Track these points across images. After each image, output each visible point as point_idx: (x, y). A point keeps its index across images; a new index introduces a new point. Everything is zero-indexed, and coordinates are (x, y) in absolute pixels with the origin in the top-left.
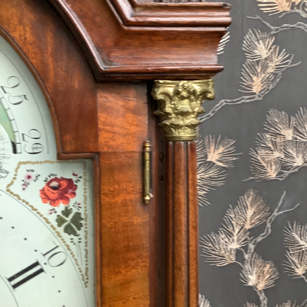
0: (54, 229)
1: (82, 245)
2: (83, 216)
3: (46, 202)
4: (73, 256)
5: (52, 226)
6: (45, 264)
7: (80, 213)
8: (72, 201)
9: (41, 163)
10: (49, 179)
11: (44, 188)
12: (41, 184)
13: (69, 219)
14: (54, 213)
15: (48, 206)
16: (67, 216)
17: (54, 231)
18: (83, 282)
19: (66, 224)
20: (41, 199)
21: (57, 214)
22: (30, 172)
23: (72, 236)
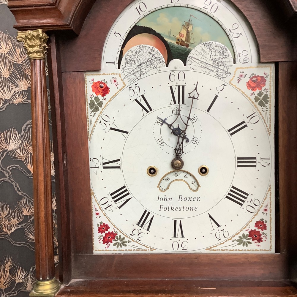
0: (253, 103)
1: (268, 112)
2: (269, 96)
3: (250, 89)
4: (263, 118)
5: (252, 102)
6: (248, 122)
7: (267, 95)
8: (263, 88)
9: (248, 68)
10: (252, 76)
11: (248, 81)
12: (247, 79)
13: (261, 98)
14: (253, 95)
15: (250, 91)
17: (253, 105)
18: (268, 133)
19: (260, 101)
20: (247, 87)
21: (255, 95)
22: (242, 73)
23: (263, 107)
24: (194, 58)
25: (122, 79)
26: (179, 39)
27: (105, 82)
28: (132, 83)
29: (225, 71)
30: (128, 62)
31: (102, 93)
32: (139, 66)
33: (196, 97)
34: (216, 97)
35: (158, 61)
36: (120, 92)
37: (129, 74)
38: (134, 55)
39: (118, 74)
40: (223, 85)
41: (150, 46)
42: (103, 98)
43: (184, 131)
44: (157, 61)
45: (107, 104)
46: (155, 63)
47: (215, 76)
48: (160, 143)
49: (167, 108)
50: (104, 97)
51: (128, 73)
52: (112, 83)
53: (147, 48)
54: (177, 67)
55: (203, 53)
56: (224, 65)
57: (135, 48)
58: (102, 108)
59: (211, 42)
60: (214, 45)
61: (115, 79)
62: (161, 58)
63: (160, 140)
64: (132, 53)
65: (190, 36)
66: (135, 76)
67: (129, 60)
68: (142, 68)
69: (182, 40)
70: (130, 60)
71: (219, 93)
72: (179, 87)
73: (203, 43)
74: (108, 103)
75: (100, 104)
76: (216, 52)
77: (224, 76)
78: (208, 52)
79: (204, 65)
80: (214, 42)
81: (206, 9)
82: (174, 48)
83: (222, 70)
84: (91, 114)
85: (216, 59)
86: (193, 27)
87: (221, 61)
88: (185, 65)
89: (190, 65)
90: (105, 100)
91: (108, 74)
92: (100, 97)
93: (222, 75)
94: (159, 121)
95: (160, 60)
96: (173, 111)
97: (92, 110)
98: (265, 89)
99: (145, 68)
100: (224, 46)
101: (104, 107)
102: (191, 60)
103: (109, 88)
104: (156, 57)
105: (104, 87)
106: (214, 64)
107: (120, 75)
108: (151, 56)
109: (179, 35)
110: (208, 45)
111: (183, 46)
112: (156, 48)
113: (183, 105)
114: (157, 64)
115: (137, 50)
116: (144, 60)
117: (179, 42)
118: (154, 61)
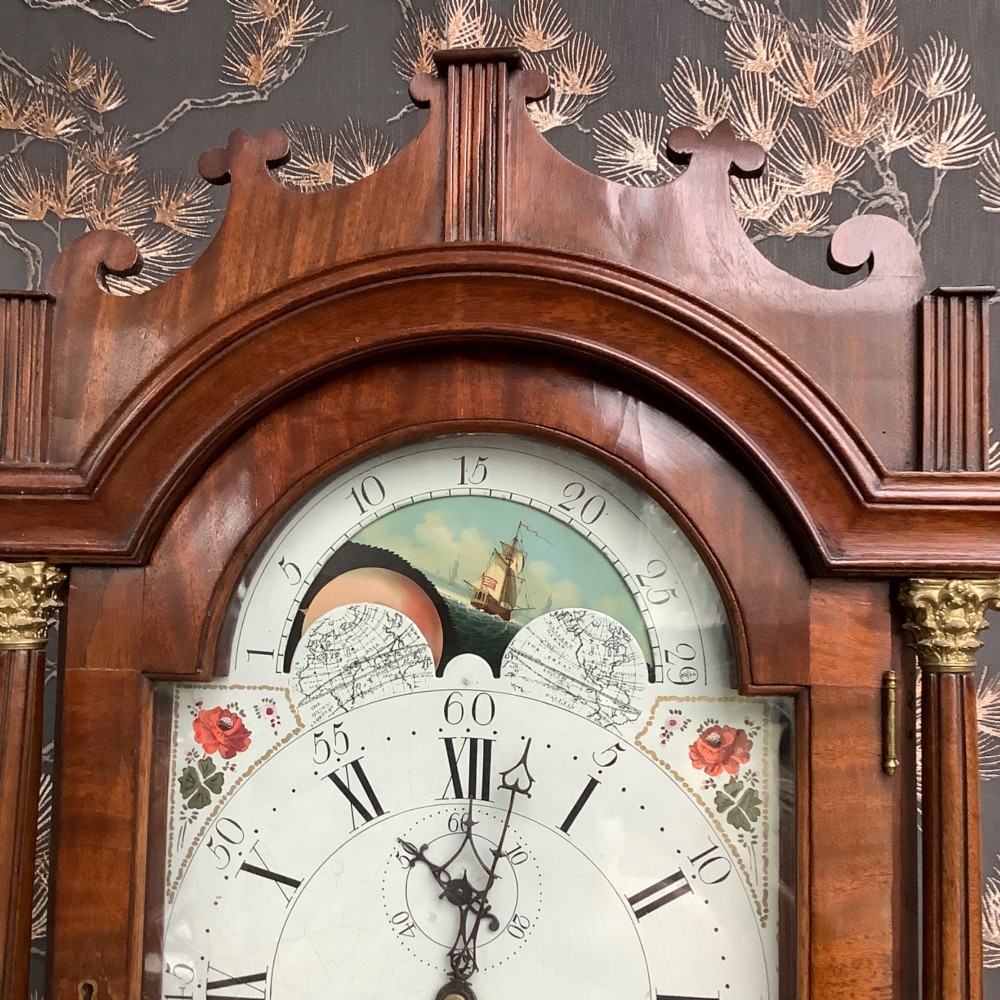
0: (711, 815)
1: (759, 848)
2: (760, 797)
3: (700, 766)
4: (743, 867)
5: (707, 810)
6: (694, 877)
7: (756, 791)
8: (743, 768)
9: (694, 699)
10: (705, 728)
11: (695, 743)
12: (692, 736)
13: (736, 800)
14: (711, 788)
15: (702, 775)
16: (734, 794)
17: (710, 820)
18: (759, 917)
19: (733, 807)
20: (691, 761)
21: (717, 789)
22: (674, 714)
23: (741, 831)
24: (526, 656)
25: (292, 707)
26: (481, 593)
27: (238, 712)
28: (324, 719)
29: (622, 703)
30: (317, 654)
31: (226, 746)
32: (351, 667)
33: (523, 786)
34: (593, 783)
35: (411, 658)
36: (283, 745)
37: (318, 692)
38: (337, 633)
39: (282, 689)
40: (615, 748)
41: (388, 609)
42: (227, 763)
43: (483, 895)
44: (407, 656)
45: (238, 783)
46: (401, 662)
47: (590, 716)
48: (403, 926)
49: (434, 811)
50: (232, 761)
51: (315, 688)
52: (260, 717)
53: (379, 615)
54: (469, 679)
55: (553, 643)
56: (619, 686)
57: (339, 614)
58: (220, 797)
59: (581, 609)
60: (587, 620)
61: (270, 705)
62: (419, 647)
63: (404, 916)
64: (330, 628)
65: (515, 587)
66: (336, 698)
67: (319, 649)
68: (360, 674)
69: (489, 595)
70: (322, 647)
71: (600, 772)
72: (474, 742)
73: (556, 613)
74: (240, 779)
75: (216, 783)
76: (595, 641)
77: (619, 718)
78: (570, 642)
79: (555, 679)
80: (589, 611)
81: (568, 510)
82: (465, 618)
83: (611, 698)
84: (182, 813)
85: (594, 666)
86: (526, 560)
87: (610, 670)
88: (497, 674)
89: (513, 675)
90: (232, 769)
91: (249, 688)
92: (217, 759)
93: (613, 716)
94: (403, 853)
95: (418, 654)
96: (450, 820)
97: (186, 802)
98: (750, 771)
99: (368, 677)
100: (619, 625)
101: (228, 794)
102: (517, 662)
103: (250, 733)
104: (406, 644)
105: (232, 727)
106: (588, 678)
107: (287, 691)
108: (391, 639)
109: (481, 581)
110: (571, 620)
112: (407, 616)
113: (485, 803)
114: (406, 667)
115: (346, 618)
116: (367, 652)
117: (480, 601)
118: (397, 657)
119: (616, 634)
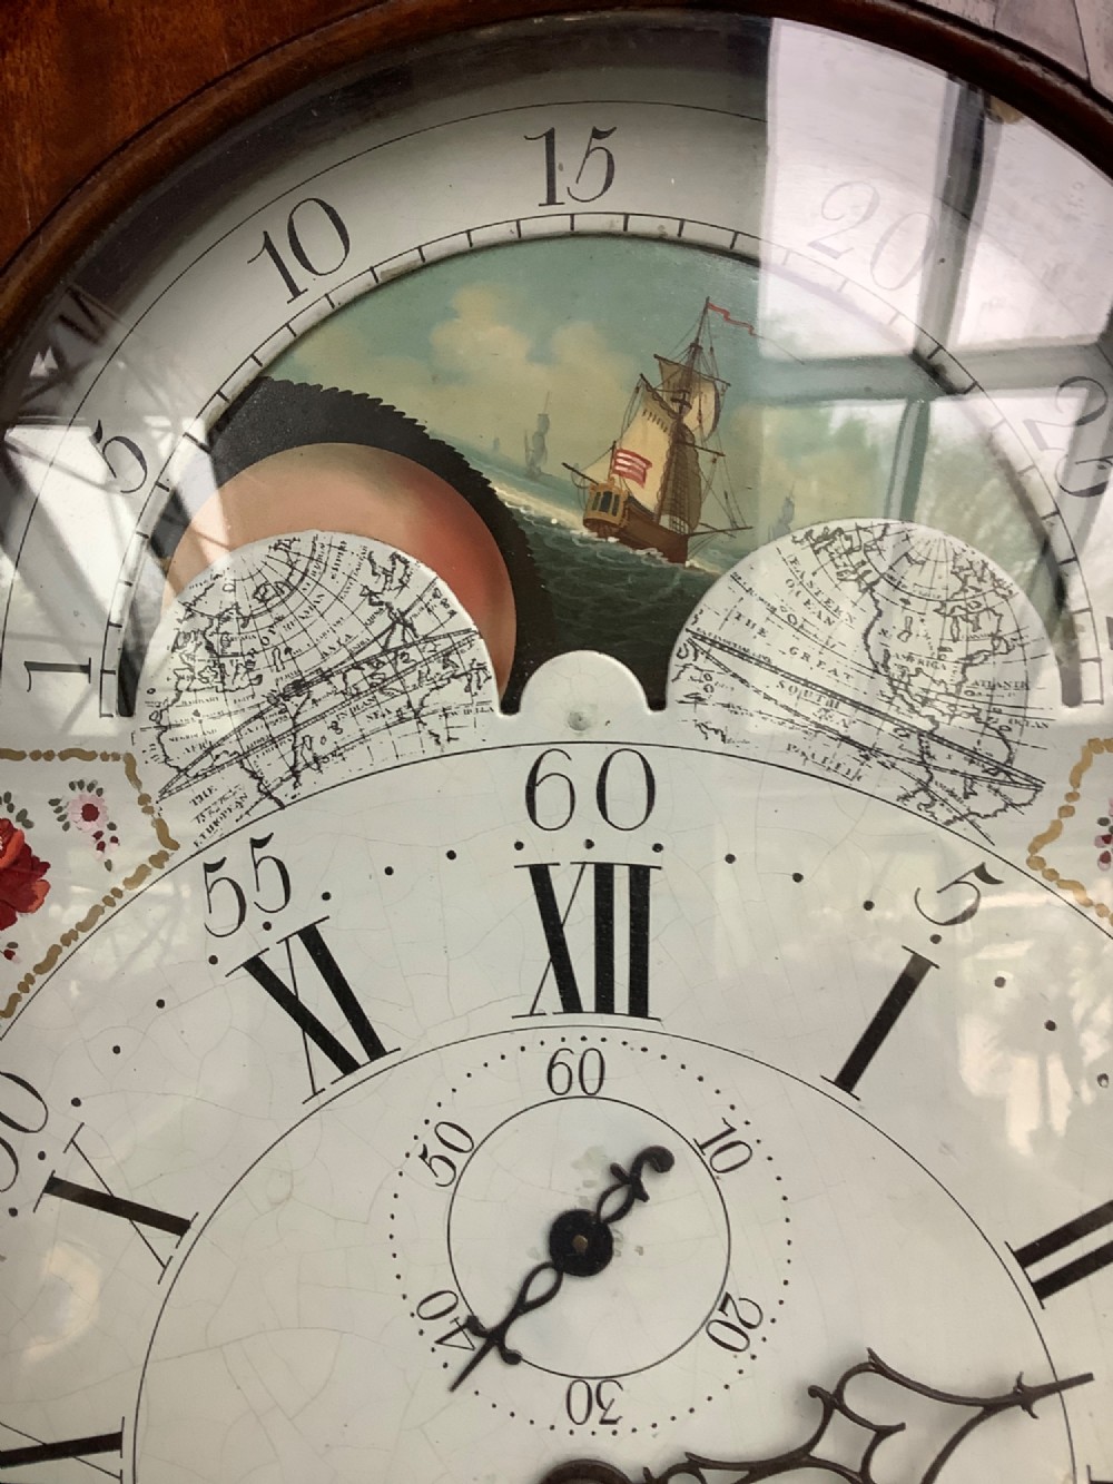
24: (731, 650)
25: (144, 799)
26: (608, 494)
27: (12, 817)
28: (227, 825)
29: (990, 760)
30: (198, 667)
32: (286, 697)
34: (917, 969)
35: (436, 667)
36: (128, 894)
37: (207, 762)
38: (245, 612)
39: (116, 757)
40: (973, 878)
41: (373, 545)
44: (426, 661)
45: (24, 987)
46: (411, 679)
47: (906, 797)
48: (444, 1327)
49: (510, 1044)
50: (7, 934)
51: (200, 752)
52: (66, 827)
53: (349, 561)
54: (586, 713)
55: (801, 613)
56: (983, 716)
57: (250, 561)
59: (876, 522)
60: (892, 547)
61: (90, 797)
62: (456, 639)
63: (446, 1301)
64: (228, 599)
65: (697, 474)
66: (253, 774)
67: (203, 653)
68: (310, 711)
69: (631, 499)
70: (210, 647)
71: (935, 939)
72: (604, 873)
73: (809, 535)
74: (30, 979)
76: (916, 604)
77: (984, 801)
78: (846, 608)
79: (809, 707)
81: (836, 256)
82: (570, 561)
83: (961, 749)
85: (912, 667)
86: (725, 401)
87: (959, 677)
89: (699, 699)
90: (9, 956)
91: (36, 755)
93: (966, 796)
95: (454, 657)
96: (552, 1066)
99: (330, 718)
100: (979, 556)
102: (709, 665)
103: (46, 866)
104: (421, 632)
105: (2, 855)
106: (897, 701)
107: (130, 762)
108: (383, 621)
109: (606, 463)
110: (850, 551)
111: (639, 552)
112: (421, 559)
113: (637, 1022)
114: (425, 690)
115: (266, 571)
116: (325, 655)
117: (607, 517)
118: (401, 666)
119: (972, 581)
